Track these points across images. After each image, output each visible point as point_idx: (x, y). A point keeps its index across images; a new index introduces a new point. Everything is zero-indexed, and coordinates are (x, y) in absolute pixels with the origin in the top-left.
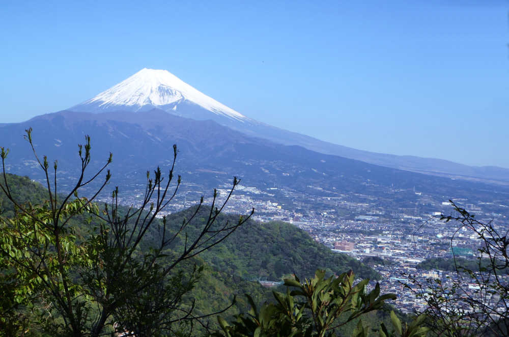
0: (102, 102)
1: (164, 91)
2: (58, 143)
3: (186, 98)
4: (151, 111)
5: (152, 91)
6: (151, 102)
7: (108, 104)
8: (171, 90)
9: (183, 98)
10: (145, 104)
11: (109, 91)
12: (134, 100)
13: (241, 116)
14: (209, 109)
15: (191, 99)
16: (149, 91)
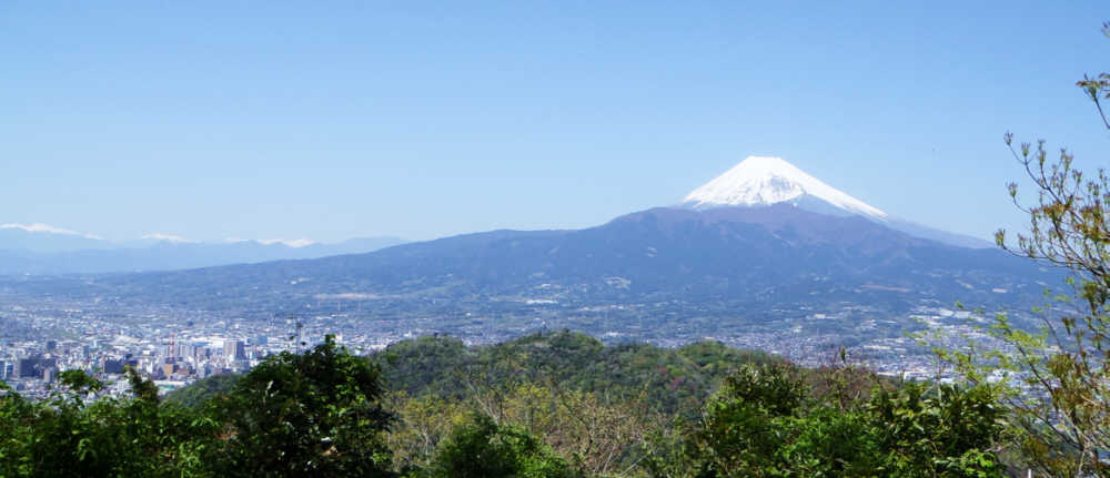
0: (696, 202)
1: (778, 184)
2: (651, 252)
3: (808, 192)
4: (761, 210)
5: (762, 186)
6: (761, 199)
7: (705, 204)
8: (788, 183)
9: (805, 193)
10: (754, 202)
11: (706, 186)
12: (740, 198)
13: (880, 212)
14: (839, 205)
15: (815, 193)
16: (758, 186)
